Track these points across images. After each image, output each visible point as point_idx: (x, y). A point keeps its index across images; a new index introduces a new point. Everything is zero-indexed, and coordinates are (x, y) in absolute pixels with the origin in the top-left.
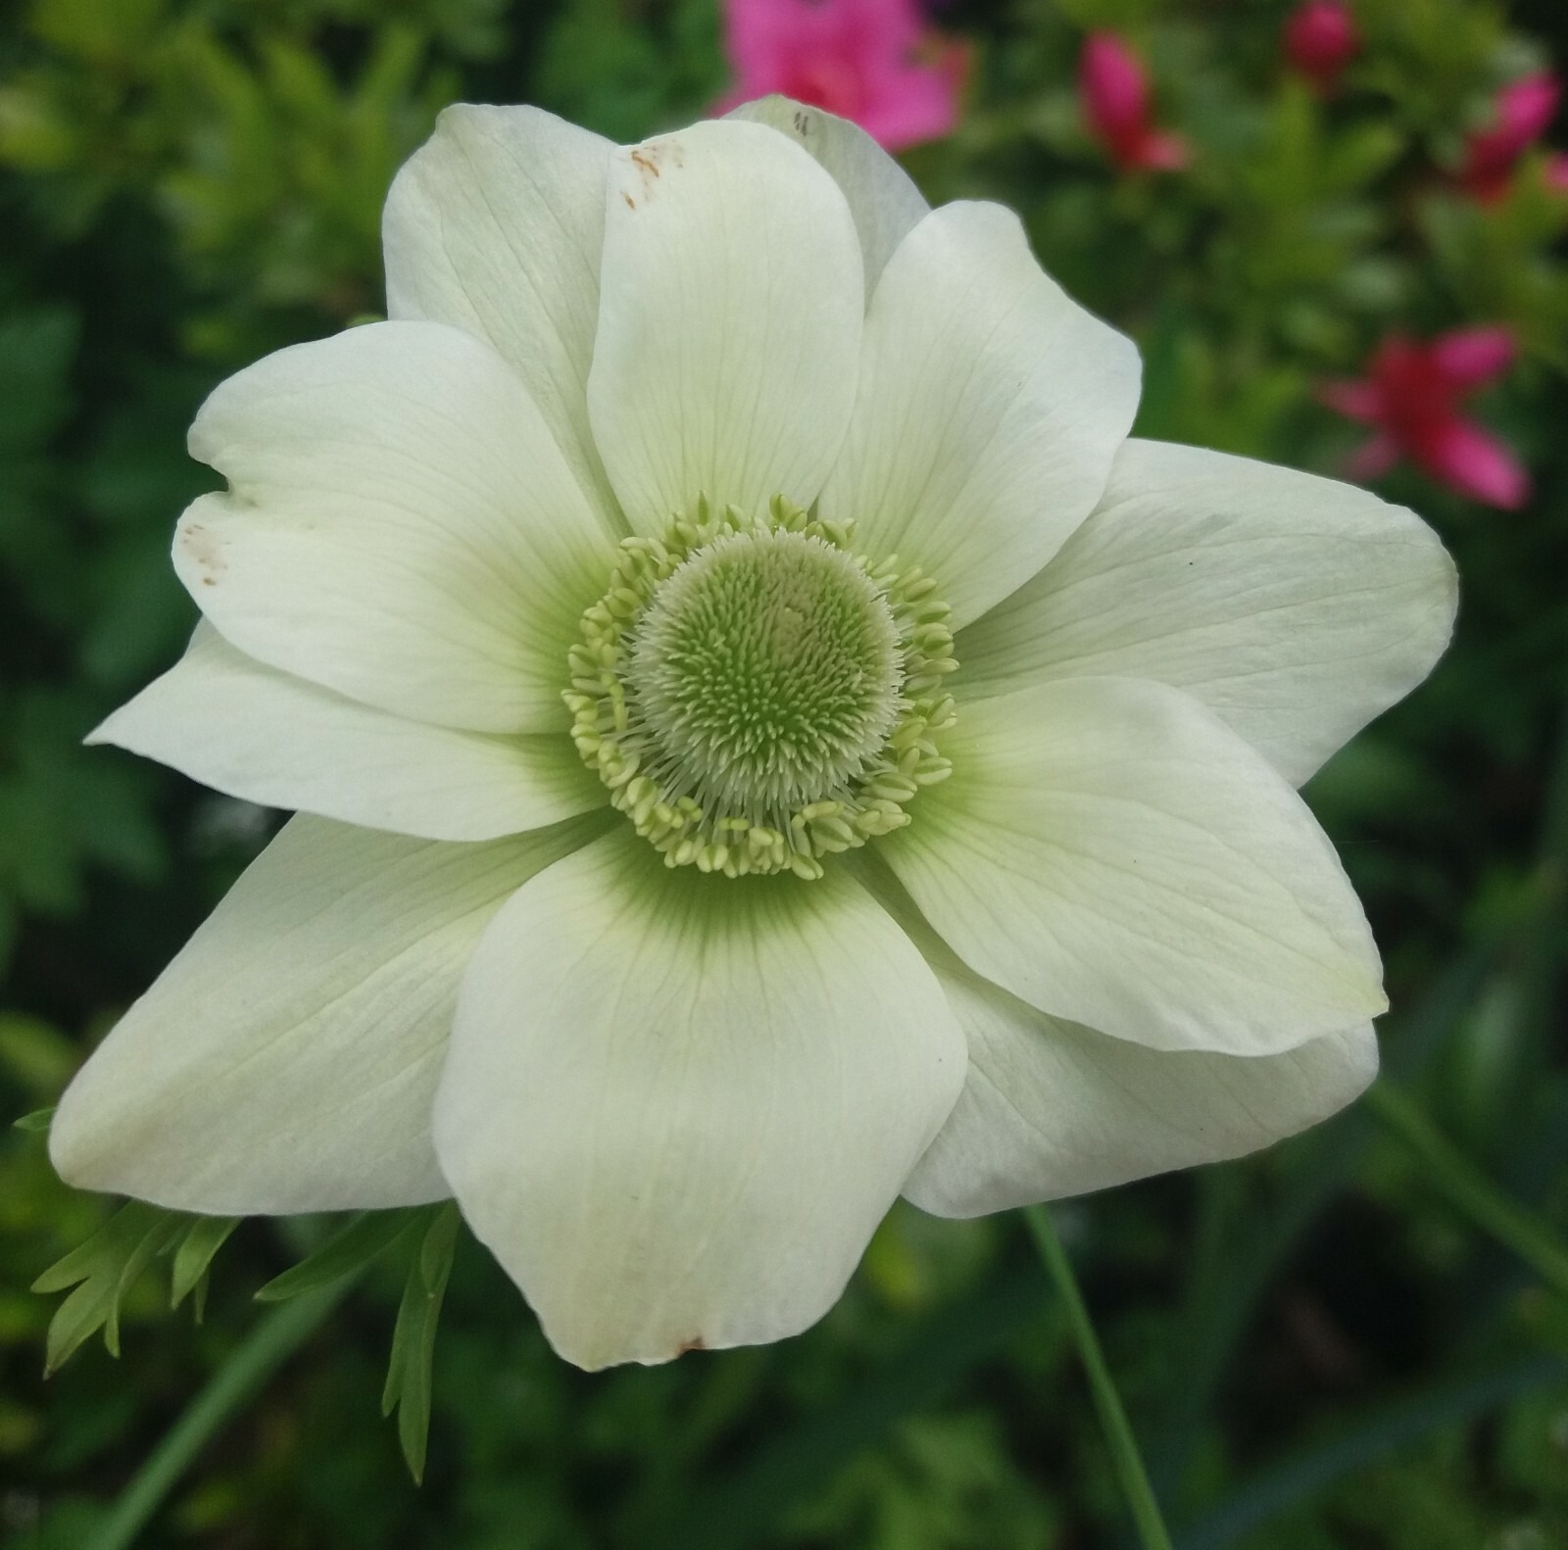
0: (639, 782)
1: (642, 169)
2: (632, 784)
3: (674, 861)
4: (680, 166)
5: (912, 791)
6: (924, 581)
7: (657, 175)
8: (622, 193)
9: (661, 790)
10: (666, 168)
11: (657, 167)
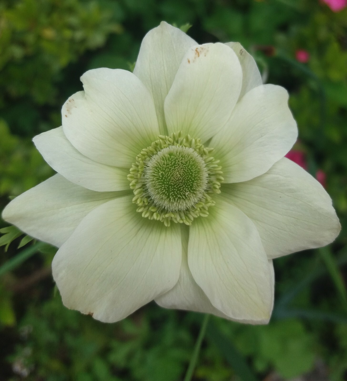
0: (139, 190)
1: (196, 54)
2: (137, 190)
3: (138, 211)
4: (205, 56)
5: (198, 216)
6: (220, 171)
7: (199, 56)
8: (188, 59)
9: (144, 193)
10: (202, 55)
11: (200, 54)
